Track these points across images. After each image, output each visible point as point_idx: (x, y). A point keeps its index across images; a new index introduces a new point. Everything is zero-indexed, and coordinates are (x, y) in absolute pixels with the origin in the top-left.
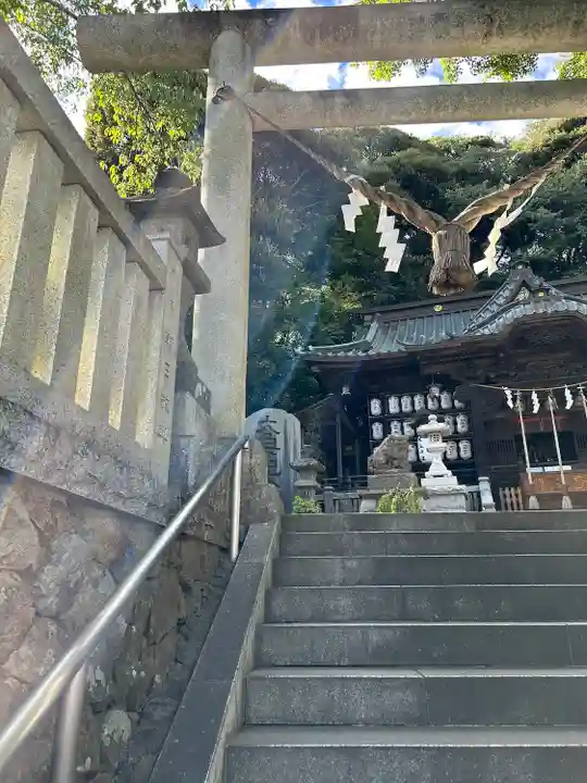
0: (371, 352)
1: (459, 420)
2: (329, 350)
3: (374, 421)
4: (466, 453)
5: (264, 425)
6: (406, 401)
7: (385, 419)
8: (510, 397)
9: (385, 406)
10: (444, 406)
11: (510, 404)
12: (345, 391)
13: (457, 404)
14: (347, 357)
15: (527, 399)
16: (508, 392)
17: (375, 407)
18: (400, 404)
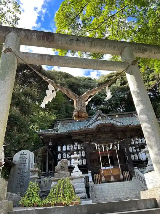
0: (58, 132)
1: (83, 153)
2: (46, 131)
3: (58, 153)
4: (84, 163)
5: (22, 156)
6: (68, 147)
7: (62, 153)
8: (96, 146)
9: (62, 148)
10: (79, 148)
11: (96, 148)
12: (50, 144)
13: (82, 148)
14: (51, 133)
15: (101, 147)
17: (59, 149)
18: (66, 148)
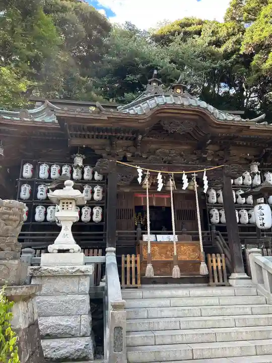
1: (96, 189)
3: (23, 183)
6: (55, 168)
7: (34, 182)
8: (140, 175)
9: (35, 171)
10: (86, 177)
11: (140, 180)
13: (97, 177)
15: (154, 176)
16: (140, 171)
17: (27, 171)
18: (49, 171)
